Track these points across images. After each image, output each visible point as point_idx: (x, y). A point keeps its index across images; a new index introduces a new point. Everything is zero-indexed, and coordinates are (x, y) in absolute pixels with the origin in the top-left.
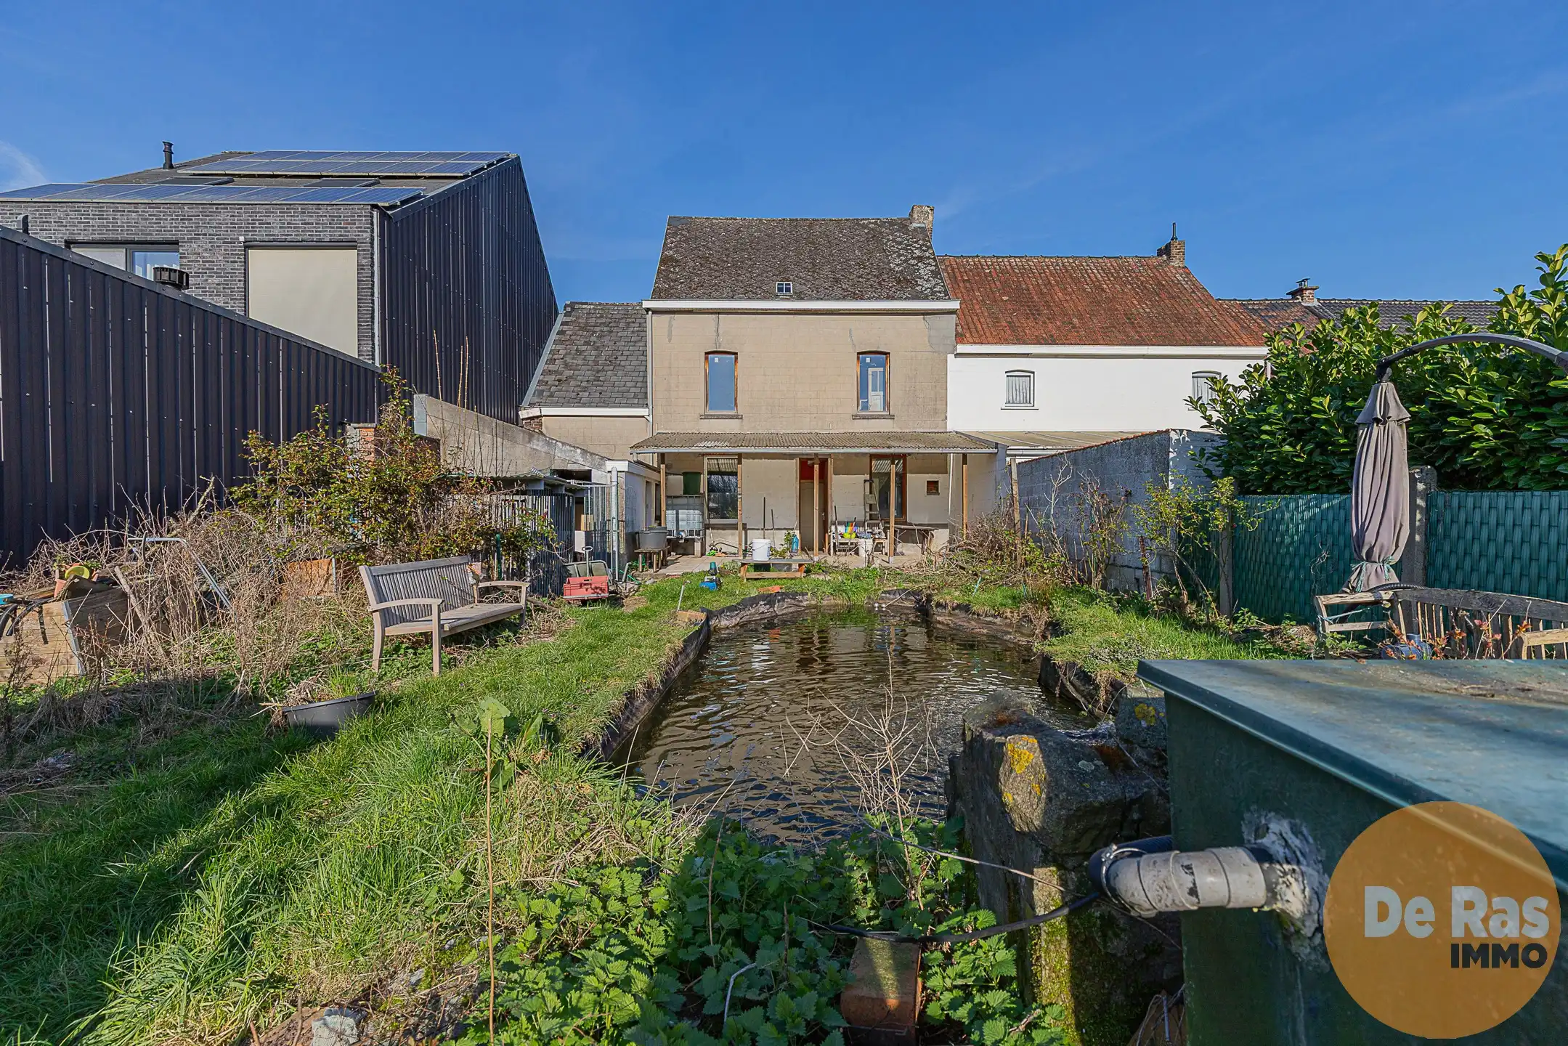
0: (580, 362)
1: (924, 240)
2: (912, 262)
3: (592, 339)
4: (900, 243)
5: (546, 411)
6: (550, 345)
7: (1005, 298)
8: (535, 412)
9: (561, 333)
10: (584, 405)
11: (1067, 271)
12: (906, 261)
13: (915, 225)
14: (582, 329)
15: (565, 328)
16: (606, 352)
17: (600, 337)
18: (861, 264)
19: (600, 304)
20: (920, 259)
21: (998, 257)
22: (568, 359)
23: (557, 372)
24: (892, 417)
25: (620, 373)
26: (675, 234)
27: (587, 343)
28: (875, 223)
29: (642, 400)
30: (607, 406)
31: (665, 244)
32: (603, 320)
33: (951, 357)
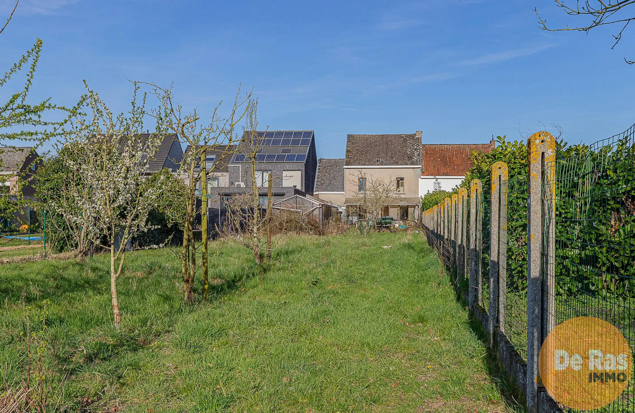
0: (325, 178)
1: (418, 142)
2: (414, 150)
3: (328, 171)
4: (411, 144)
5: (320, 193)
6: (317, 173)
7: (439, 160)
8: (317, 193)
9: (319, 169)
10: (328, 191)
11: (460, 149)
12: (412, 150)
13: (416, 137)
14: (324, 168)
15: (320, 167)
16: (332, 175)
17: (329, 170)
18: (400, 152)
19: (328, 159)
20: (416, 149)
21: (441, 145)
22: (322, 177)
23: (320, 182)
24: (405, 194)
25: (336, 182)
26: (349, 141)
27: (326, 172)
28: (405, 136)
29: (343, 189)
30: (334, 191)
31: (347, 145)
32: (329, 165)
33: (420, 179)
